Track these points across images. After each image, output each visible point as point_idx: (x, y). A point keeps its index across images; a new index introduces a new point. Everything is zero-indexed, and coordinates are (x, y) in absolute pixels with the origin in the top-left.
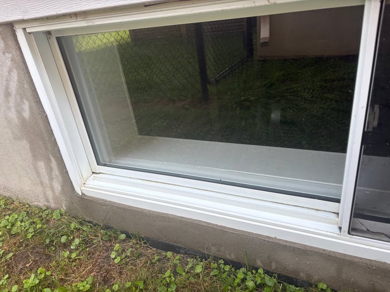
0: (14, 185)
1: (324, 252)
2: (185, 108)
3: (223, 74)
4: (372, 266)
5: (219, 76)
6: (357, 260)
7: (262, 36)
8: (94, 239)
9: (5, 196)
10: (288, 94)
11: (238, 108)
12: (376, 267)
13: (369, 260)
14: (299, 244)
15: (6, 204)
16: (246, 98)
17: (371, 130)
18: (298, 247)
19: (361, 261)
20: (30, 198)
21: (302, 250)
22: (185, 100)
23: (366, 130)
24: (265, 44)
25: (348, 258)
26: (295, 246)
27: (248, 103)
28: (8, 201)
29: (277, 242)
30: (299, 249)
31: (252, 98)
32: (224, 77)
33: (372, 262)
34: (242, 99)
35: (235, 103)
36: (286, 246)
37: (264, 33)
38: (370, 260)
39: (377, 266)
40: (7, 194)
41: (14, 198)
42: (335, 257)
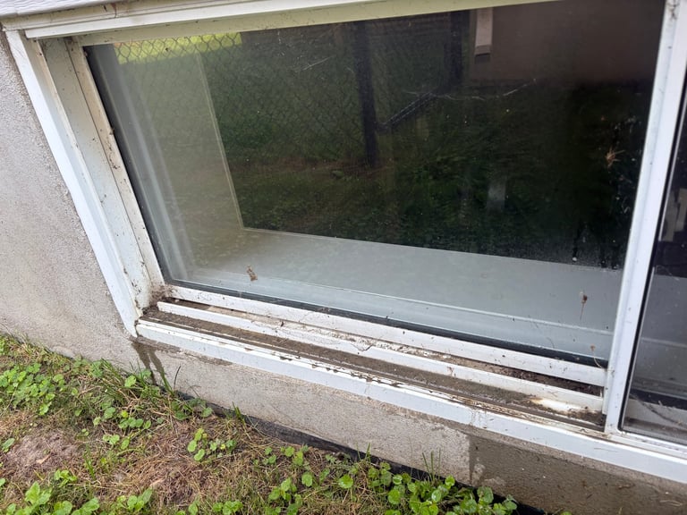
0: (19, 316)
1: (574, 460)
2: (334, 175)
3: (404, 113)
4: (663, 489)
5: (397, 117)
6: (634, 477)
7: (478, 44)
8: (160, 416)
9: (6, 334)
10: (523, 152)
11: (431, 178)
12: (670, 492)
13: (658, 478)
14: (527, 442)
15: (7, 349)
16: (445, 157)
17: (670, 238)
18: (526, 448)
19: (642, 479)
20: (48, 338)
21: (532, 453)
22: (334, 160)
23: (660, 238)
24: (483, 57)
25: (618, 473)
26: (520, 446)
27: (449, 168)
28: (12, 342)
29: (487, 437)
30: (528, 452)
31: (456, 159)
32: (406, 118)
33: (664, 482)
34: (439, 159)
35: (426, 168)
36: (503, 445)
37: (483, 36)
38: (661, 479)
39: (672, 489)
40: (10, 331)
41: (21, 337)
42: (595, 470)
